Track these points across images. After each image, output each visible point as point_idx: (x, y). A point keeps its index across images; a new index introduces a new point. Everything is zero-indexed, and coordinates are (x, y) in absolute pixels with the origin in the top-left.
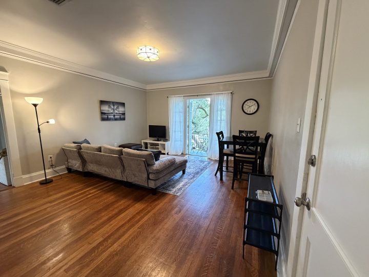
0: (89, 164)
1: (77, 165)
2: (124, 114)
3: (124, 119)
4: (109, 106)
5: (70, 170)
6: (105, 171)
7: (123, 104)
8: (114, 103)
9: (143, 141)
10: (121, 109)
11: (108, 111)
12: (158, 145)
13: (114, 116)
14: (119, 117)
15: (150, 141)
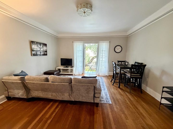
0: (34, 91)
1: (21, 94)
2: (46, 51)
3: (46, 55)
4: (37, 45)
5: (9, 98)
6: (52, 95)
7: (46, 45)
8: (40, 44)
9: (57, 68)
10: (45, 48)
11: (37, 49)
12: (68, 70)
13: (41, 52)
14: (43, 53)
15: (62, 68)
